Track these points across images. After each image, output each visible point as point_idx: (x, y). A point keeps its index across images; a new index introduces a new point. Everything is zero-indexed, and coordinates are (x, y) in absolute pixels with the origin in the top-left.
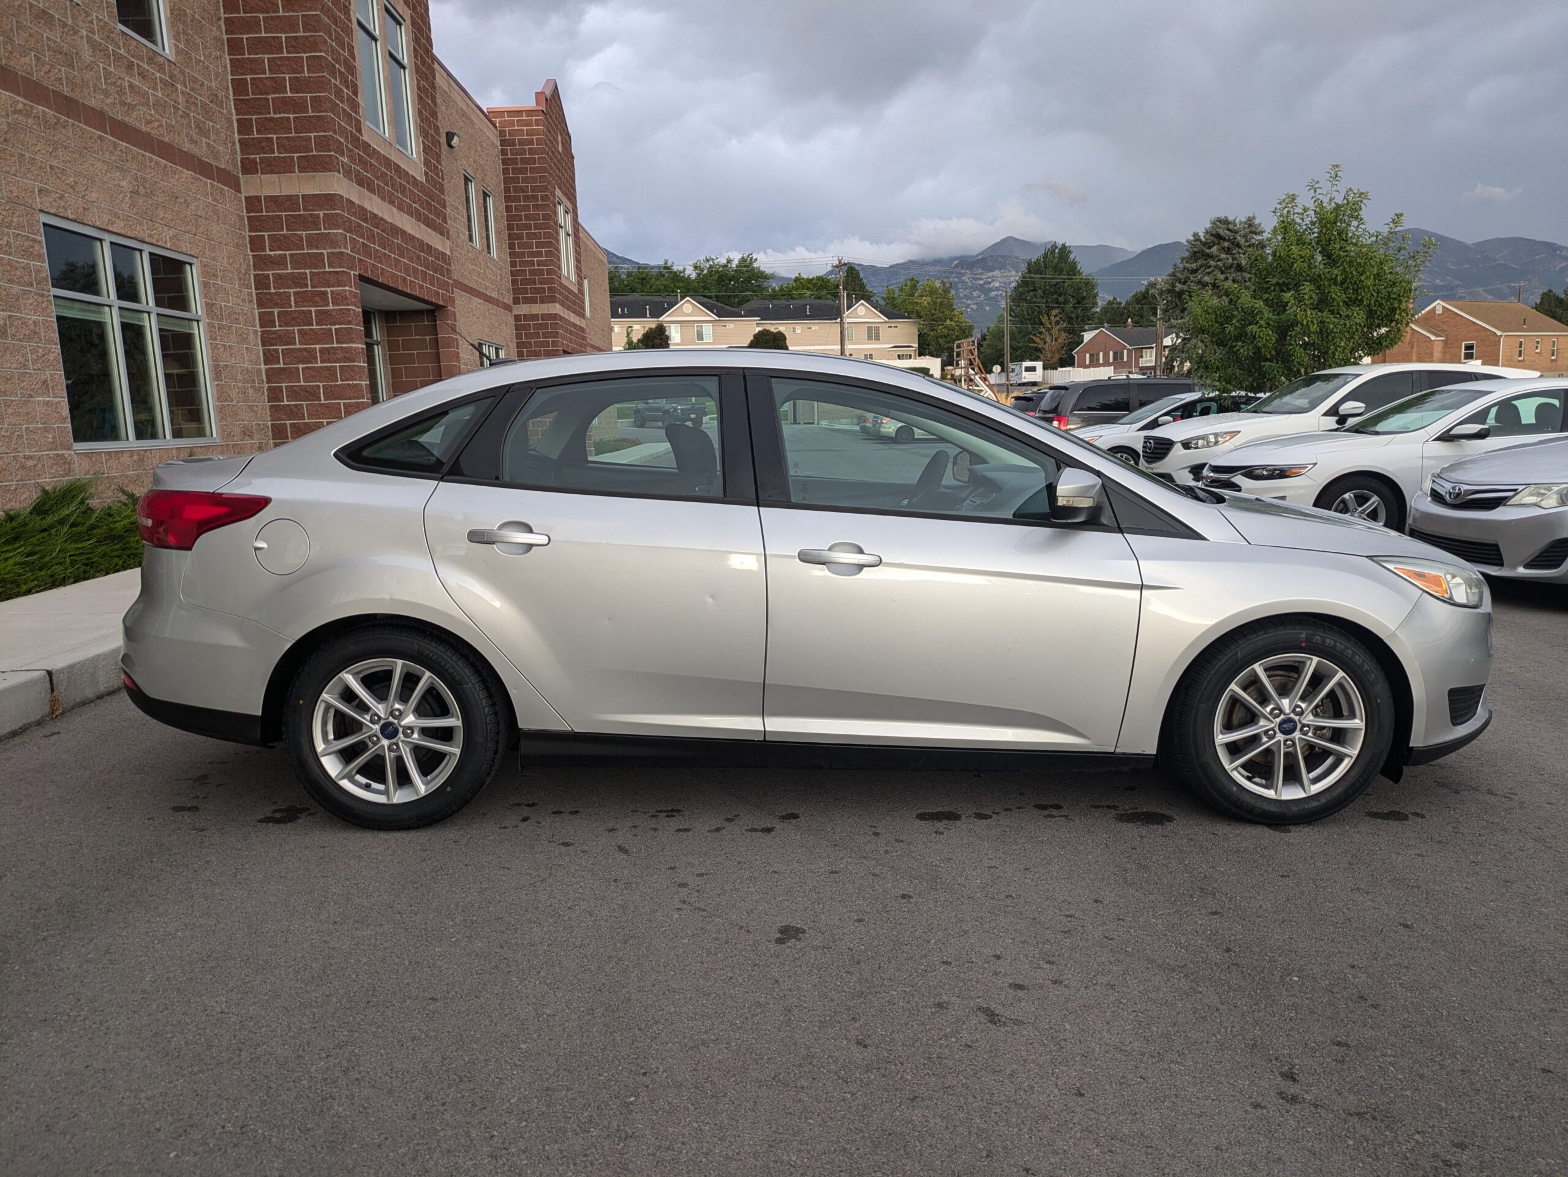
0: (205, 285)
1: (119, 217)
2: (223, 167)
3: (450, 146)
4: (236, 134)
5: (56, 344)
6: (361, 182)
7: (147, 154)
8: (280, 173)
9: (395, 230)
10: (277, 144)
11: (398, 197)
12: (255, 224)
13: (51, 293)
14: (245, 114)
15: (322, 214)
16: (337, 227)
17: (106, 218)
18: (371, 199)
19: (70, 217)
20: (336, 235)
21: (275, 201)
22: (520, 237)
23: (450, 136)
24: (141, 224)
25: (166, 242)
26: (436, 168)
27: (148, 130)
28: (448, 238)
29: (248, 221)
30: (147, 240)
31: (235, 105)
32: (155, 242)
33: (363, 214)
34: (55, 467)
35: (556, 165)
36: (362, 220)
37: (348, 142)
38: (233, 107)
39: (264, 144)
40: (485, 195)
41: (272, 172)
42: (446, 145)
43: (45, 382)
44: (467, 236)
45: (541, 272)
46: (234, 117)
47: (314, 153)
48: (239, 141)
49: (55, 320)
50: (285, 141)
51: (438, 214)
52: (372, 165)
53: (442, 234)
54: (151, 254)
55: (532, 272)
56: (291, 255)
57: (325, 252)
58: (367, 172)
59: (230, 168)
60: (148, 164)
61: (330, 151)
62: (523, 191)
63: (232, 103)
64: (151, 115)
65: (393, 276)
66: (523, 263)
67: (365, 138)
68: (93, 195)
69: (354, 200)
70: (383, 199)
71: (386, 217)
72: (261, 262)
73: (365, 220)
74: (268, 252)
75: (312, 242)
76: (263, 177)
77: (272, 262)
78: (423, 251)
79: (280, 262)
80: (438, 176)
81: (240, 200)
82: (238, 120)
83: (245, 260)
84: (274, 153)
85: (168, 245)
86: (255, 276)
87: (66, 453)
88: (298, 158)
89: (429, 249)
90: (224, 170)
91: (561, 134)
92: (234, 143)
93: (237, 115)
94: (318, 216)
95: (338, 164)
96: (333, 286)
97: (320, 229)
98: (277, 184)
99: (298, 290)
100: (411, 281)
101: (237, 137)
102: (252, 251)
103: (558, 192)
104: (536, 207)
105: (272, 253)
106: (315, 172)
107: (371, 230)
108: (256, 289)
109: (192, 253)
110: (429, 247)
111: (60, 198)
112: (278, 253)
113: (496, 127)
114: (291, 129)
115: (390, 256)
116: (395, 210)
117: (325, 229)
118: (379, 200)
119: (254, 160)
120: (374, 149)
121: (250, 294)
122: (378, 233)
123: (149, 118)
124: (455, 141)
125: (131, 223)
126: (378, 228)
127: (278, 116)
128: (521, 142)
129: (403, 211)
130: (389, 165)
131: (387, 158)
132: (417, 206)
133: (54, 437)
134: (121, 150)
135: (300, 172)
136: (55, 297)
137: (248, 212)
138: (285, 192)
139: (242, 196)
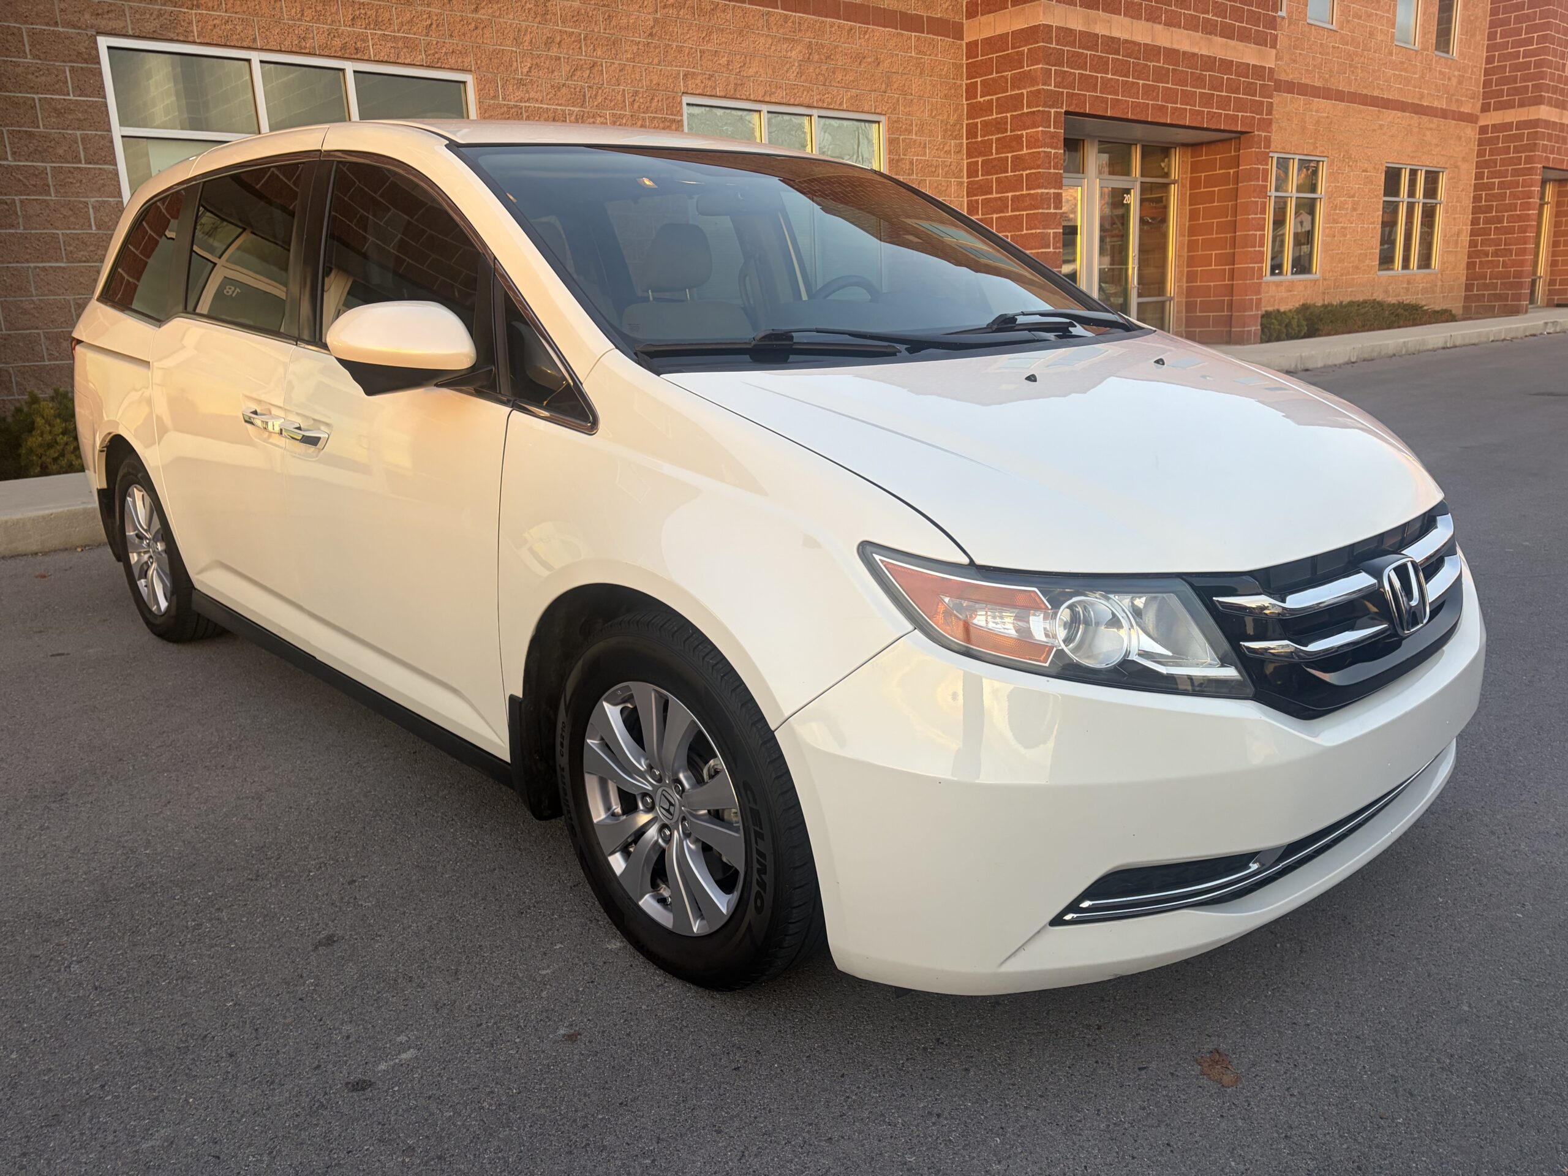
0: (893, 141)
1: (781, 87)
2: (939, 16)
7: (828, 19)
8: (996, 11)
12: (973, 70)
15: (1026, 50)
16: (1038, 61)
19: (718, 93)
20: (1037, 71)
21: (988, 41)
24: (809, 89)
25: (841, 104)
28: (1274, 46)
29: (967, 68)
30: (815, 105)
32: (824, 105)
33: (1090, 40)
36: (1085, 48)
41: (990, 12)
45: (1527, 66)
51: (1254, 20)
53: (1257, 44)
55: (1515, 68)
56: (997, 99)
57: (1024, 91)
59: (951, 16)
60: (829, 29)
66: (1503, 57)
68: (750, 70)
69: (1074, 26)
70: (1136, 18)
71: (1138, 40)
72: (974, 110)
73: (1093, 48)
74: (979, 99)
75: (1018, 82)
76: (983, 19)
77: (981, 109)
78: (1210, 70)
79: (987, 108)
81: (959, 48)
83: (956, 110)
85: (844, 106)
86: (968, 124)
89: (1227, 65)
90: (942, 19)
94: (1023, 53)
96: (1028, 129)
97: (1023, 67)
98: (992, 24)
99: (1000, 135)
102: (966, 99)
105: (982, 100)
107: (1102, 57)
108: (967, 139)
109: (877, 110)
111: (709, 79)
112: (987, 98)
115: (1135, 84)
117: (1027, 66)
119: (976, 4)
121: (960, 144)
122: (1116, 59)
126: (1117, 53)
134: (794, 22)
135: (1012, 6)
137: (967, 59)
138: (998, 32)
139: (964, 43)
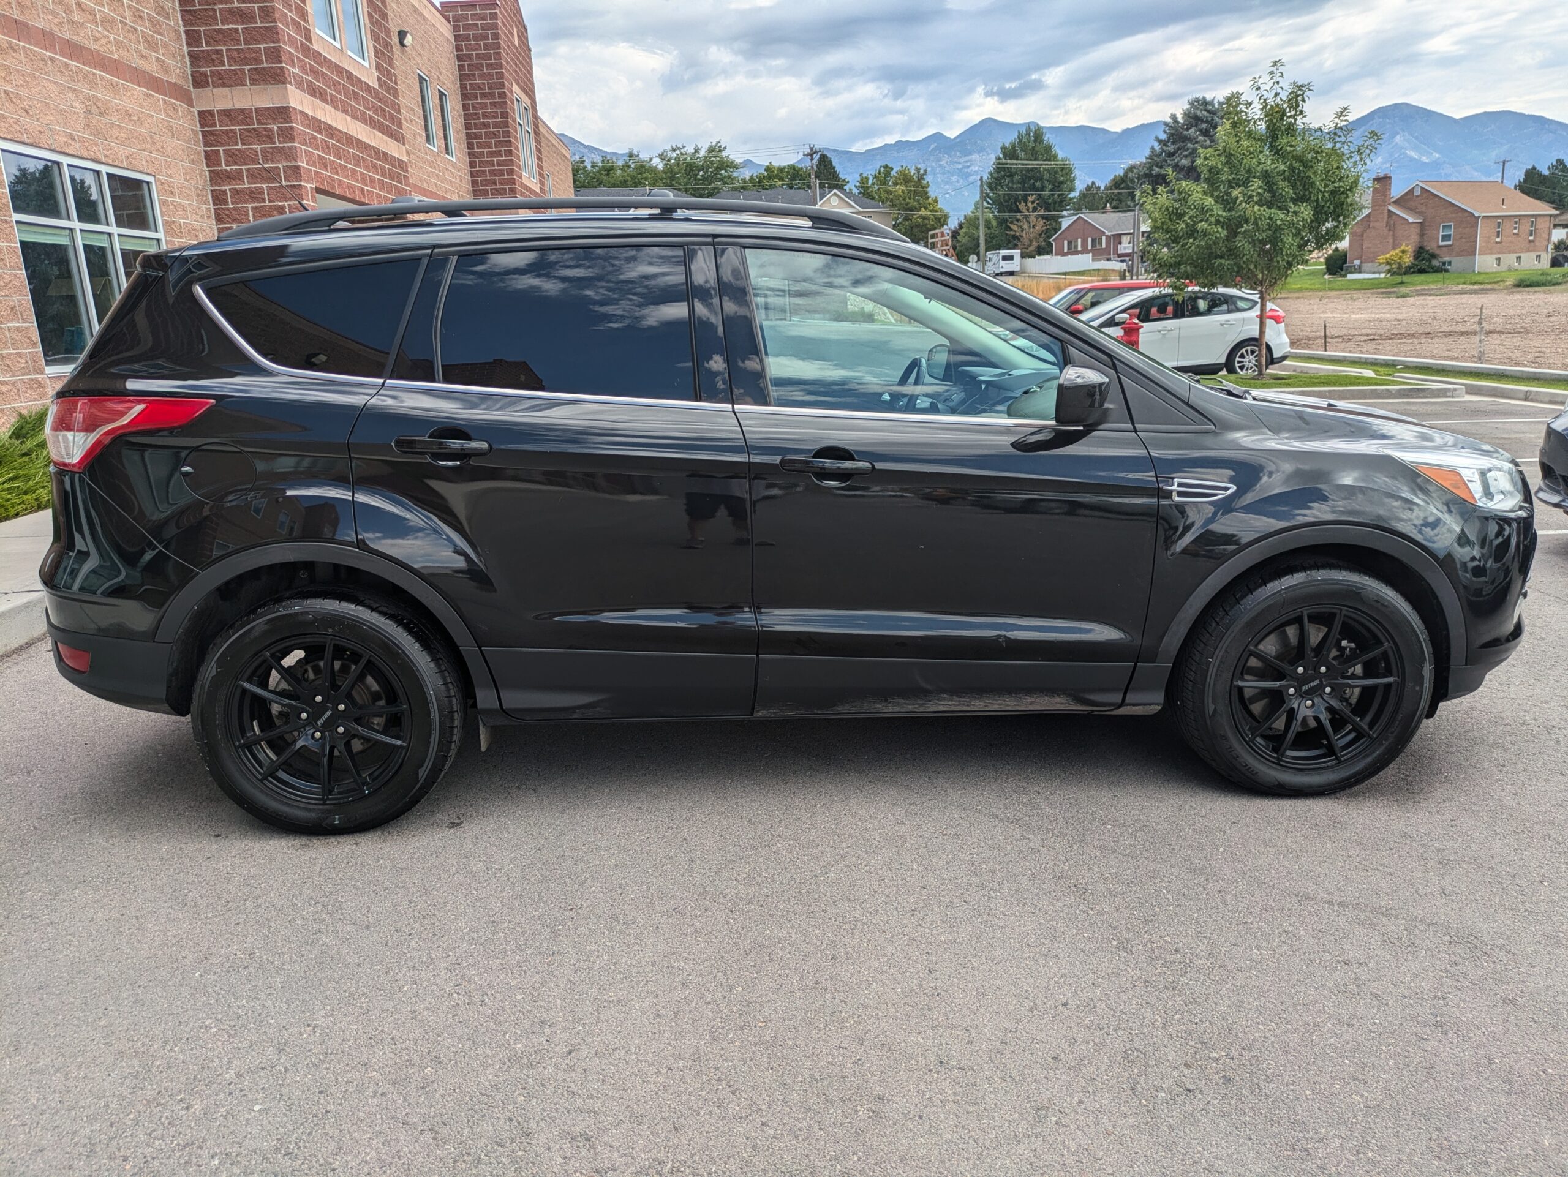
0: (163, 203)
1: (74, 139)
2: (173, 81)
3: (402, 44)
4: (185, 47)
5: (21, 270)
6: (314, 92)
7: (98, 72)
8: (232, 86)
9: (350, 140)
10: (227, 56)
11: (351, 106)
12: (209, 138)
13: (14, 219)
14: (192, 25)
15: (275, 128)
16: (292, 140)
17: (62, 139)
18: (324, 110)
19: (27, 141)
20: (290, 148)
21: (226, 113)
22: (478, 136)
23: (402, 35)
24: (97, 145)
25: (122, 162)
26: (388, 71)
27: (97, 47)
28: (404, 144)
29: (203, 136)
30: (103, 160)
31: (182, 16)
32: (110, 162)
33: (317, 125)
34: (29, 391)
35: (512, 60)
36: (316, 132)
37: (298, 52)
38: (180, 19)
39: (214, 56)
40: (441, 95)
41: (224, 85)
42: (398, 44)
43: (12, 309)
44: (424, 138)
45: (501, 173)
46: (182, 29)
47: (265, 65)
48: (189, 53)
49: (19, 245)
50: (235, 53)
51: (393, 119)
52: (323, 74)
53: (397, 140)
54: (107, 174)
55: (492, 173)
56: (248, 170)
57: (280, 166)
58: (319, 81)
59: (181, 82)
60: (99, 82)
61: (281, 62)
62: (482, 89)
63: (179, 15)
64: (98, 31)
65: (351, 187)
66: (482, 164)
67: (315, 47)
68: (48, 117)
69: (306, 111)
70: (336, 108)
71: (340, 128)
72: (217, 177)
73: (320, 132)
74: (224, 167)
75: (267, 155)
76: (215, 90)
77: (229, 177)
78: (379, 159)
79: (237, 177)
80: (391, 81)
81: (194, 116)
82: (186, 32)
83: (201, 176)
84: (224, 65)
85: (125, 165)
86: (212, 191)
87: (39, 377)
88: (249, 70)
89: (386, 157)
90: (175, 84)
91: (517, 27)
92: (183, 56)
93: (184, 26)
94: (271, 130)
95: (290, 75)
96: (290, 200)
97: (275, 143)
98: (229, 97)
99: (256, 204)
100: (368, 190)
101: (185, 49)
102: (208, 166)
103: (516, 88)
104: (494, 104)
105: (228, 168)
106: (267, 84)
107: (326, 142)
108: (214, 204)
109: (148, 171)
110: (385, 154)
111: (16, 123)
112: (234, 167)
113: (449, 22)
114: (240, 40)
115: (345, 167)
116: (349, 118)
117: (280, 143)
118: (332, 110)
119: (205, 74)
120: (325, 57)
121: (208, 210)
122: (333, 144)
123: (97, 35)
124: (408, 40)
125: (87, 144)
126: (332, 138)
127: (226, 27)
128: (476, 38)
129: (357, 119)
130: (341, 73)
131: (339, 66)
132: (371, 113)
133: (27, 362)
134: (72, 70)
135: (251, 85)
136: (17, 222)
137: (202, 126)
138: (238, 106)
139: (195, 110)
